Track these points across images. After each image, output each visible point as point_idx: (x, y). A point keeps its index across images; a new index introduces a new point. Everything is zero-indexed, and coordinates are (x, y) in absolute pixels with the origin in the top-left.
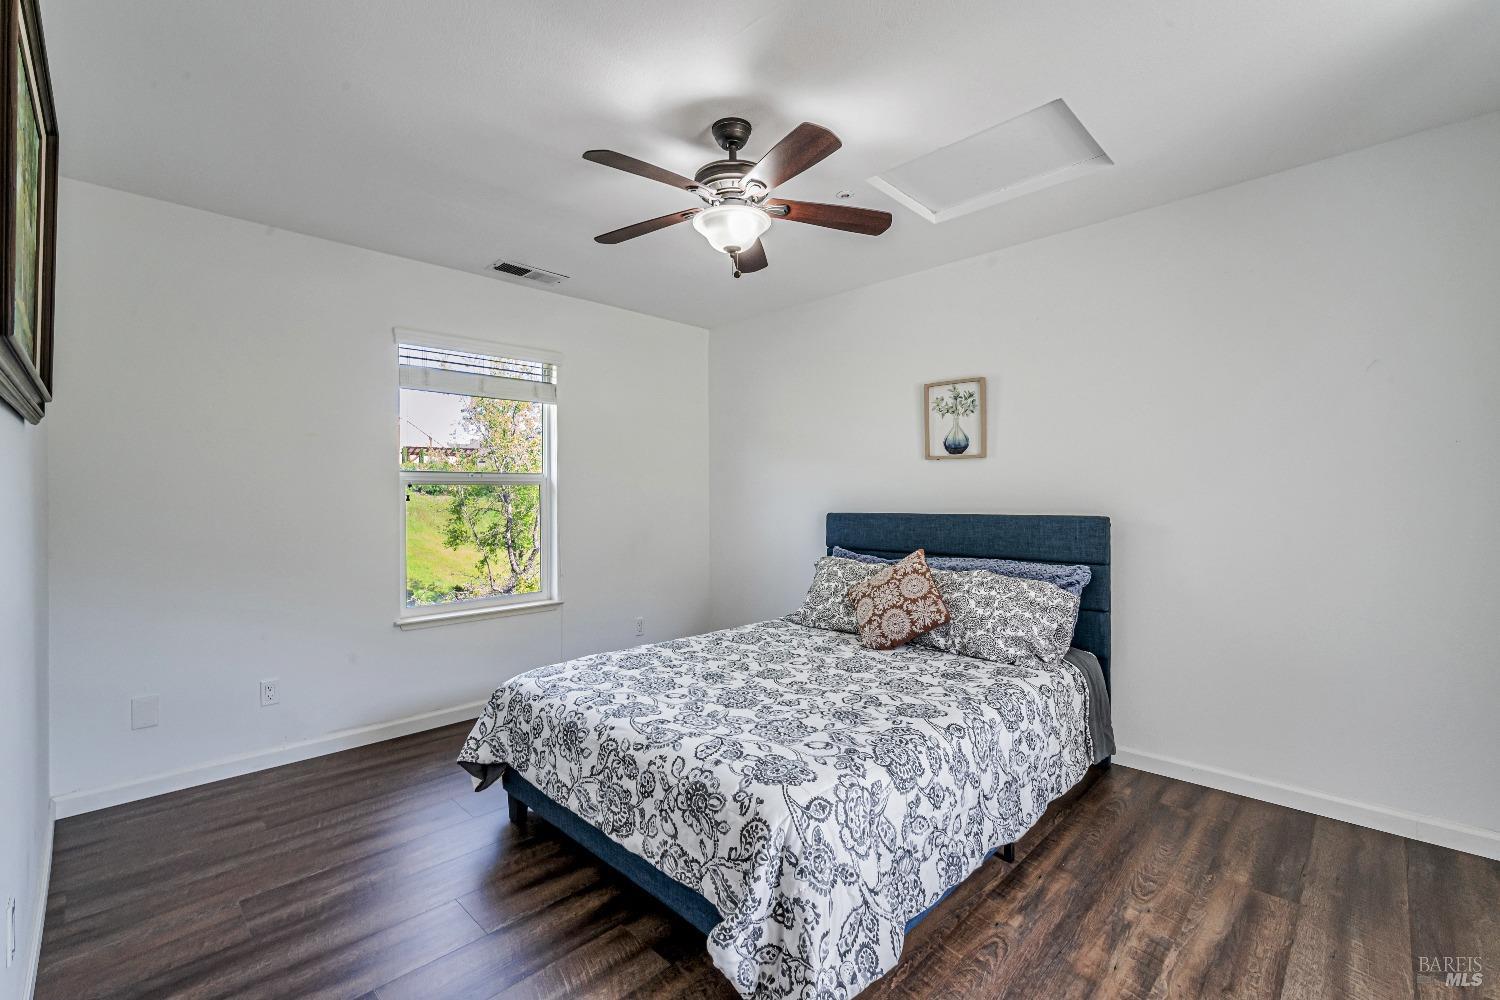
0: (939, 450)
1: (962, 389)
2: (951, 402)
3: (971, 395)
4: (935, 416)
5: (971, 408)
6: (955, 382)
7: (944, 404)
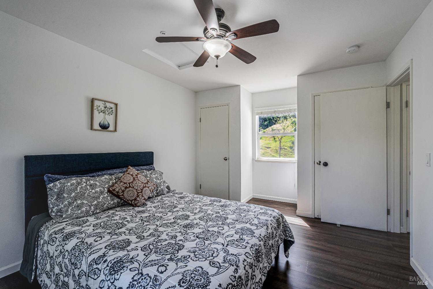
0: (96, 126)
1: (108, 105)
2: (103, 109)
3: (111, 108)
4: (96, 112)
5: (111, 113)
6: (105, 101)
7: (100, 108)
